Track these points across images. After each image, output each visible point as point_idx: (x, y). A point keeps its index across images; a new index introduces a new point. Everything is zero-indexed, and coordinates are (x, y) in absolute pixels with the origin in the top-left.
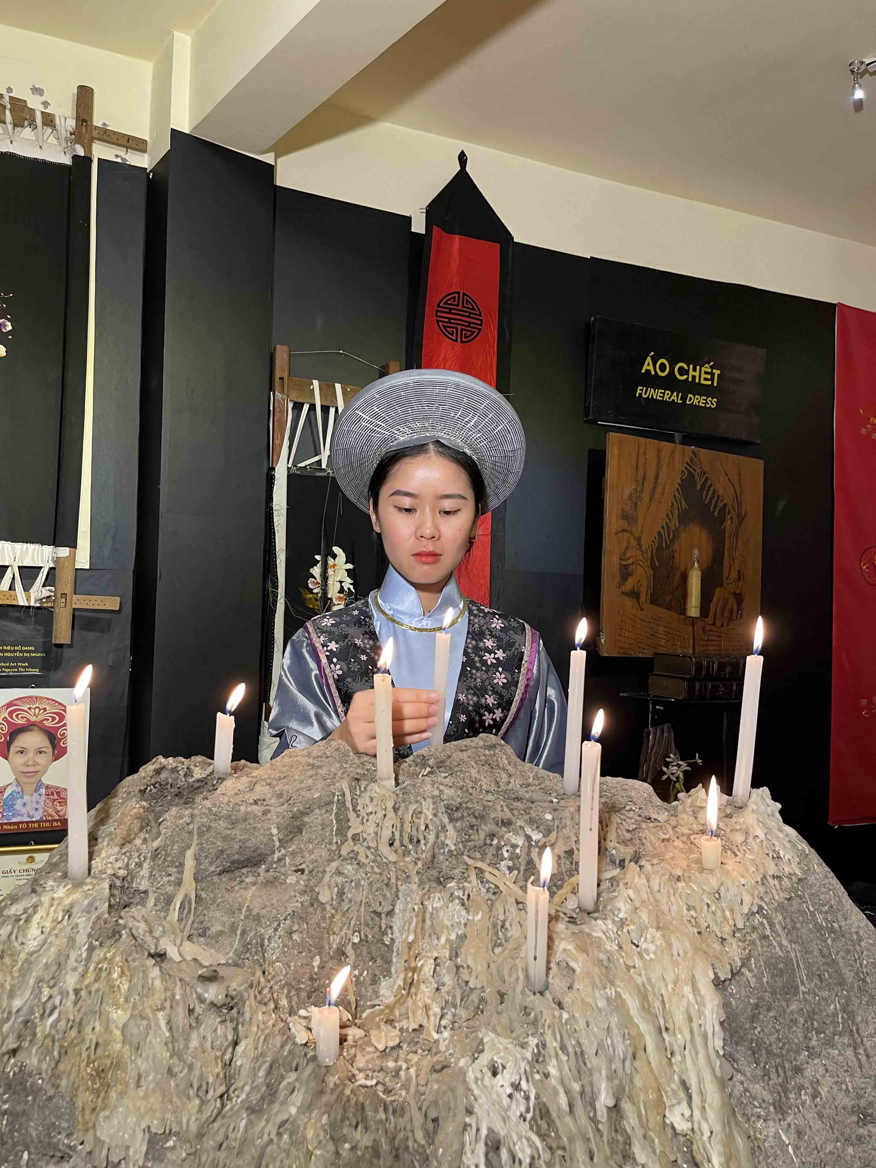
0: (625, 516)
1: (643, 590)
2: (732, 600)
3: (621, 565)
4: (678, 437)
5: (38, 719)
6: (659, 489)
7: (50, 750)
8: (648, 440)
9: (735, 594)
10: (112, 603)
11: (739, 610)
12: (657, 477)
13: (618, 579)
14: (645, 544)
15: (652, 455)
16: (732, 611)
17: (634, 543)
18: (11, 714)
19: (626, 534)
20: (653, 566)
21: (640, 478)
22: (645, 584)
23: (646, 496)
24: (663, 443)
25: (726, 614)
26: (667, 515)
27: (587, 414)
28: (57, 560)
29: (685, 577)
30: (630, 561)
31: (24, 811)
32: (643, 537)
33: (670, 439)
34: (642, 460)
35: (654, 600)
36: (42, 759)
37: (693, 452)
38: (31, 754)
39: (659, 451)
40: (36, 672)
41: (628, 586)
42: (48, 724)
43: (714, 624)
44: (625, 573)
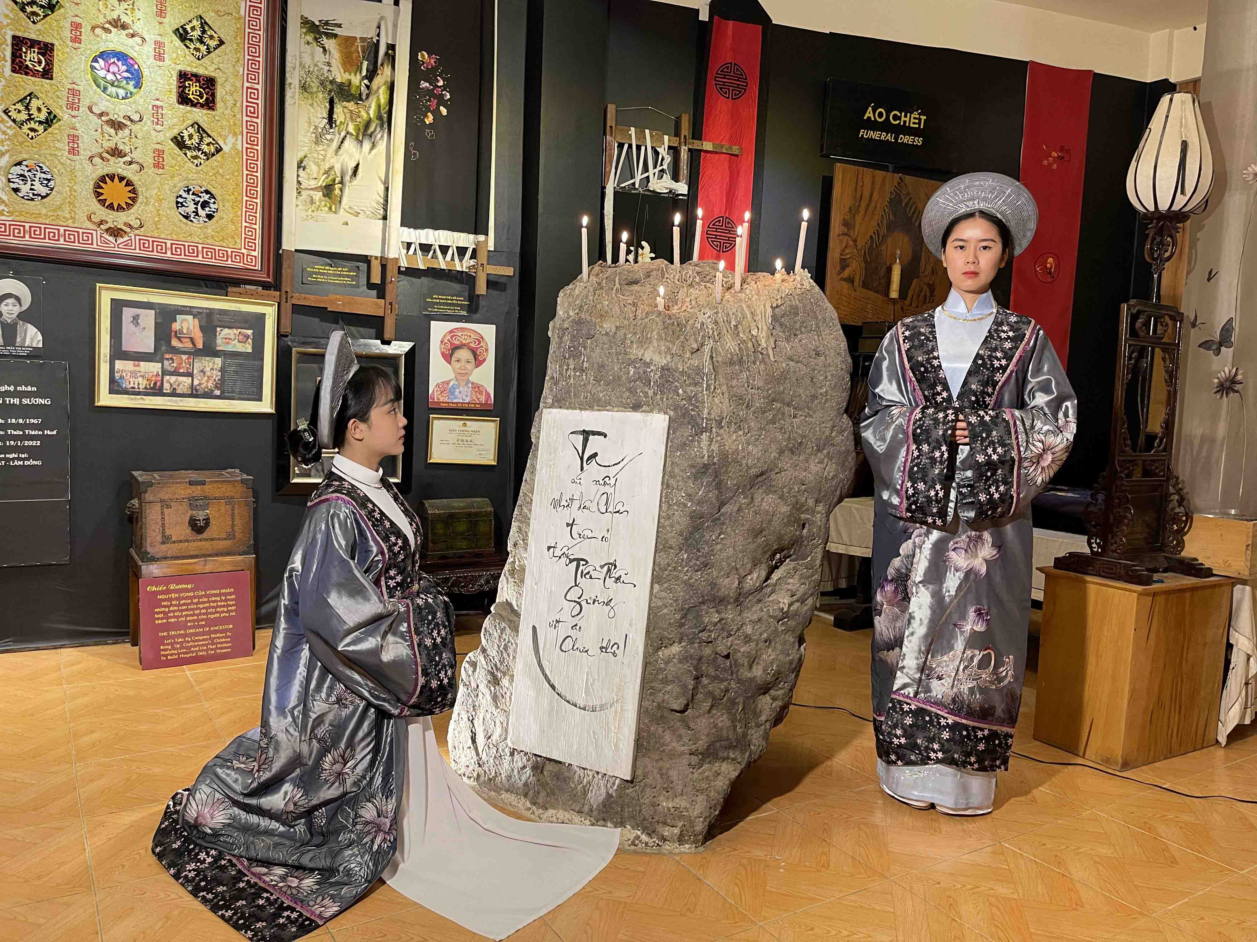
0: (846, 224)
1: (857, 277)
2: (925, 288)
3: (841, 259)
4: (891, 167)
5: (468, 341)
6: (873, 205)
7: (473, 361)
8: (866, 169)
9: (929, 285)
10: (509, 271)
11: (931, 296)
12: (871, 195)
13: (838, 269)
14: (860, 244)
15: (867, 181)
16: (925, 296)
17: (851, 243)
18: (452, 337)
19: (846, 238)
20: (866, 262)
21: (858, 196)
22: (858, 273)
23: (862, 210)
24: (877, 171)
25: (921, 298)
26: (878, 224)
27: (822, 151)
28: (478, 244)
29: (889, 270)
30: (848, 256)
31: (460, 396)
32: (858, 239)
33: (885, 169)
34: (860, 184)
35: (865, 285)
36: (469, 366)
37: (900, 178)
38: (463, 363)
39: (874, 177)
40: (465, 313)
41: (846, 273)
42: (472, 345)
43: (911, 305)
44: (844, 265)
